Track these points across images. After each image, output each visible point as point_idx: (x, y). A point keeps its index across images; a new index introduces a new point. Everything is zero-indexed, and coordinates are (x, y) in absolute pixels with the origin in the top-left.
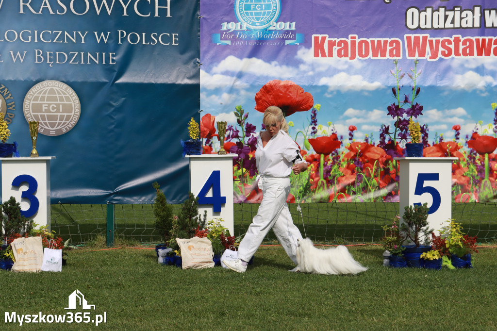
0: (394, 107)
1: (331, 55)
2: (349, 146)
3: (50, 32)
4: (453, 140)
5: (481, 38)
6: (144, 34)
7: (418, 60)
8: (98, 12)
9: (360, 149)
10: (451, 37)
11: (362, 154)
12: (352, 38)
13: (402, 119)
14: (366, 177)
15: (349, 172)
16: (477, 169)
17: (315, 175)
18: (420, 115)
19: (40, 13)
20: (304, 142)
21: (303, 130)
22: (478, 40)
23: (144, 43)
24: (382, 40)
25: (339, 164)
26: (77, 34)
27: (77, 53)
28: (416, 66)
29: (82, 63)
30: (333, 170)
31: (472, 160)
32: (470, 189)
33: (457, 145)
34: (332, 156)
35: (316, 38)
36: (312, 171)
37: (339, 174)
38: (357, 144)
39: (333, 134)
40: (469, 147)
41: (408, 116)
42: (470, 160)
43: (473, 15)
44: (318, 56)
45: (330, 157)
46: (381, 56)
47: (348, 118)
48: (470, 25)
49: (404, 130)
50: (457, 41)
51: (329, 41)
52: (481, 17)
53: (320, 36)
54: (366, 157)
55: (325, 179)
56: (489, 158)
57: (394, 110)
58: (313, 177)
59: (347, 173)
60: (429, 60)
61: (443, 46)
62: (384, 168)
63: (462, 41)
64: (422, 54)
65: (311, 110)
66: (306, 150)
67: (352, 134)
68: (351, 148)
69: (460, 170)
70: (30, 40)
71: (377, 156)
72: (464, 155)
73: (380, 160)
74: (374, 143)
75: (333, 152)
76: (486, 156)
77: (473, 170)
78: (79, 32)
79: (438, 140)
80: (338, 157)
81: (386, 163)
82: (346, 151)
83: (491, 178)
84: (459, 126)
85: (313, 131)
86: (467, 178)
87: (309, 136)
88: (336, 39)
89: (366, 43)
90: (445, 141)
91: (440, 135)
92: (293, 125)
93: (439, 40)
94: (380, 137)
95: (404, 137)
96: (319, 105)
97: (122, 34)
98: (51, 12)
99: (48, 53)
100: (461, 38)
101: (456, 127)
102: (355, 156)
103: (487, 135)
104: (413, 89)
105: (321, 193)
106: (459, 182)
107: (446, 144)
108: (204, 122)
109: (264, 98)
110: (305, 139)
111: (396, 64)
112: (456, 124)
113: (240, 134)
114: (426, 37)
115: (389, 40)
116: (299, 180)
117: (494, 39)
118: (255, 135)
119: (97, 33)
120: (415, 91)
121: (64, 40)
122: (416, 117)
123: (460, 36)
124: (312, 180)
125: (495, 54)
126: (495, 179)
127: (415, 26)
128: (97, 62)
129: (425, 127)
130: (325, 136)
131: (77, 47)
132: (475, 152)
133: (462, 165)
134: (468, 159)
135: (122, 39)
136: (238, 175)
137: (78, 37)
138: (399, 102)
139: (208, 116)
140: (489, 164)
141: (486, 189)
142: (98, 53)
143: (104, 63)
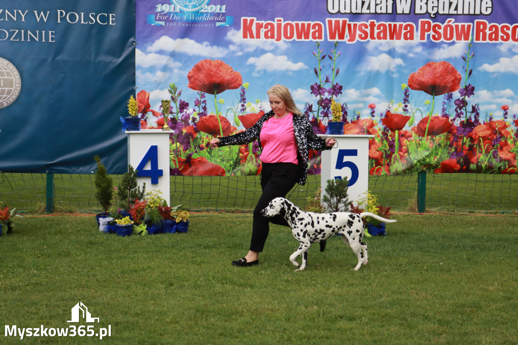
0: (316, 86)
1: (258, 36)
4: (370, 117)
5: (393, 24)
6: (82, 14)
7: (337, 42)
10: (368, 22)
12: (278, 21)
13: (324, 98)
16: (389, 144)
17: (244, 149)
18: (340, 94)
20: (234, 119)
21: (233, 108)
22: (390, 25)
23: (82, 22)
24: (306, 23)
26: (18, 13)
27: (17, 31)
28: (336, 48)
29: (23, 40)
31: (386, 136)
32: (383, 163)
33: (373, 122)
35: (245, 21)
39: (261, 111)
40: (383, 124)
41: (329, 95)
42: (384, 136)
43: (387, 2)
44: (247, 38)
46: (305, 38)
48: (384, 11)
49: (326, 108)
50: (372, 25)
51: (256, 23)
52: (393, 4)
53: (249, 19)
55: (254, 153)
56: (399, 134)
57: (316, 90)
58: (243, 151)
60: (347, 42)
61: (361, 30)
63: (376, 26)
64: (342, 36)
65: (240, 88)
66: (236, 126)
69: (374, 145)
72: (379, 131)
76: (397, 132)
77: (385, 145)
78: (20, 11)
79: (356, 117)
83: (401, 153)
84: (374, 104)
85: (242, 108)
86: (381, 152)
87: (239, 113)
88: (263, 22)
89: (291, 26)
90: (362, 118)
91: (357, 113)
92: (224, 102)
93: (357, 24)
95: (326, 115)
96: (248, 84)
97: (62, 14)
100: (376, 23)
101: (372, 106)
103: (398, 113)
104: (333, 70)
105: (250, 166)
106: (373, 156)
107: (363, 121)
108: (140, 98)
109: (196, 76)
110: (235, 116)
111: (318, 46)
112: (372, 103)
113: (174, 110)
114: (346, 21)
115: (312, 23)
116: (230, 154)
117: (404, 24)
118: (188, 112)
119: (37, 12)
120: (335, 72)
121: (5, 18)
122: (337, 96)
123: (375, 21)
124: (242, 155)
125: (406, 38)
126: (404, 153)
127: (336, 11)
128: (37, 40)
129: (344, 106)
130: (253, 113)
131: (18, 25)
132: (388, 129)
133: (377, 140)
134: (382, 135)
135: (61, 18)
136: (172, 148)
137: (19, 16)
138: (320, 82)
139: (143, 92)
140: (399, 140)
141: (396, 162)
142: (38, 31)
143: (44, 41)
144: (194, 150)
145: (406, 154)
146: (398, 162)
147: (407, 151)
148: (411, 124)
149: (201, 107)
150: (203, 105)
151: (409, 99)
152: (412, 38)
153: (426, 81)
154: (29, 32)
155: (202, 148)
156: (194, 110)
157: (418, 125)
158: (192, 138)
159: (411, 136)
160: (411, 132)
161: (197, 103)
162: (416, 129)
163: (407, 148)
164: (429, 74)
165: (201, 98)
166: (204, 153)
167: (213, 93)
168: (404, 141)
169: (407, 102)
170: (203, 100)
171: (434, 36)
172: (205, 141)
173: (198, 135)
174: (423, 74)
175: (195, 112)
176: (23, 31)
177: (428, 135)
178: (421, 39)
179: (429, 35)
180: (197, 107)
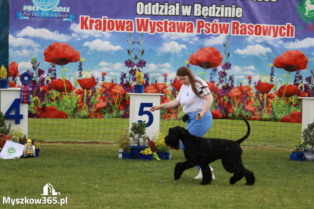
0: (129, 61)
1: (91, 28)
2: (102, 85)
4: (163, 82)
5: (179, 22)
7: (143, 33)
9: (108, 86)
10: (163, 21)
11: (110, 90)
12: (104, 18)
13: (134, 69)
14: (112, 103)
15: (102, 100)
17: (81, 102)
18: (144, 67)
20: (74, 81)
21: (74, 74)
24: (122, 20)
25: (96, 95)
28: (142, 37)
30: (92, 99)
31: (174, 95)
32: (172, 112)
33: (165, 86)
34: (91, 90)
35: (82, 18)
36: (79, 99)
37: (96, 102)
38: (106, 83)
39: (92, 77)
40: (172, 87)
41: (137, 67)
43: (175, 8)
44: (83, 29)
45: (90, 91)
46: (121, 30)
48: (173, 14)
49: (135, 76)
50: (166, 23)
51: (90, 20)
52: (179, 9)
53: (85, 17)
54: (112, 92)
55: (87, 104)
57: (129, 63)
58: (80, 103)
59: (100, 101)
60: (150, 34)
61: (158, 26)
62: (123, 98)
63: (169, 23)
64: (146, 29)
65: (79, 61)
66: (76, 86)
67: (104, 77)
68: (103, 86)
69: (167, 100)
71: (119, 91)
72: (169, 91)
73: (121, 93)
74: (117, 83)
75: (92, 88)
79: (154, 82)
80: (95, 91)
81: (124, 95)
82: (100, 88)
85: (80, 75)
87: (77, 77)
88: (94, 19)
89: (113, 22)
90: (158, 82)
91: (155, 79)
92: (68, 71)
93: (156, 22)
94: (121, 80)
95: (135, 80)
96: (84, 59)
101: (165, 75)
102: (106, 91)
105: (84, 113)
107: (159, 84)
108: (11, 67)
109: (49, 53)
110: (75, 80)
111: (130, 35)
112: (165, 73)
113: (34, 75)
114: (148, 20)
115: (126, 21)
116: (71, 104)
117: (187, 22)
118: (44, 76)
120: (141, 52)
122: (142, 68)
123: (167, 20)
124: (79, 105)
125: (188, 31)
127: (142, 13)
129: (147, 74)
130: (87, 78)
132: (176, 90)
133: (168, 97)
134: (172, 94)
136: (33, 100)
138: (132, 59)
139: (14, 63)
141: (181, 112)
144: (47, 102)
149: (52, 74)
150: (54, 72)
152: (192, 31)
153: (201, 60)
155: (52, 101)
158: (46, 93)
161: (50, 71)
164: (203, 55)
165: (53, 67)
166: (54, 104)
167: (60, 64)
170: (54, 69)
171: (206, 31)
172: (54, 96)
173: (50, 92)
174: (199, 55)
175: (48, 77)
178: (198, 32)
179: (202, 30)
180: (49, 73)
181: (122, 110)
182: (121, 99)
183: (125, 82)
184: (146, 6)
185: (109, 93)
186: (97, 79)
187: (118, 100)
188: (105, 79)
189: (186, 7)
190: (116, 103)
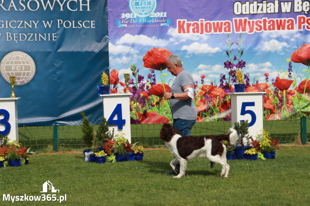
0: (228, 63)
1: (188, 32)
2: (201, 87)
3: (15, 21)
4: (265, 82)
5: (279, 19)
6: (73, 22)
7: (241, 34)
8: (45, 9)
9: (208, 89)
10: (261, 19)
11: (209, 92)
12: (201, 21)
13: (233, 70)
14: (213, 106)
15: (202, 103)
16: (279, 100)
18: (244, 67)
19: (9, 10)
22: (277, 21)
23: (74, 27)
24: (220, 22)
25: (196, 99)
26: (32, 22)
27: (32, 34)
28: (240, 37)
29: (36, 40)
31: (276, 94)
32: (275, 112)
33: (267, 85)
35: (180, 22)
38: (206, 86)
40: (274, 86)
41: (236, 68)
42: (275, 94)
43: (274, 5)
44: (181, 33)
46: (219, 32)
47: (200, 70)
48: (272, 11)
50: (265, 21)
51: (187, 23)
52: (279, 6)
53: (182, 20)
54: (212, 94)
56: (286, 93)
57: (228, 65)
59: (200, 104)
60: (248, 33)
61: (257, 24)
62: (223, 101)
63: (268, 21)
64: (244, 30)
67: (203, 80)
68: (202, 89)
69: (269, 100)
70: (3, 27)
71: (219, 94)
72: (271, 91)
73: (221, 95)
74: (217, 86)
76: (284, 91)
77: (277, 100)
78: (34, 21)
79: (255, 82)
81: (224, 97)
82: (200, 91)
83: (288, 105)
84: (268, 73)
86: (273, 105)
88: (191, 22)
89: (210, 24)
90: (259, 83)
91: (256, 79)
92: (167, 75)
93: (254, 21)
94: (220, 81)
95: (235, 81)
97: (60, 22)
98: (16, 9)
99: (15, 34)
101: (266, 74)
102: (205, 93)
103: (285, 78)
104: (239, 51)
106: (268, 108)
107: (261, 84)
108: (112, 74)
109: (148, 59)
111: (228, 36)
112: (266, 72)
113: (134, 82)
114: (246, 19)
115: (224, 22)
117: (287, 19)
118: (144, 82)
119: (45, 22)
120: (240, 53)
121: (24, 27)
122: (242, 69)
123: (266, 18)
125: (288, 29)
126: (290, 105)
127: (239, 13)
128: (45, 39)
129: (247, 75)
131: (33, 30)
132: (278, 89)
133: (270, 97)
134: (274, 94)
135: (60, 25)
136: (134, 107)
137: (33, 24)
138: (231, 60)
139: (114, 71)
140: (286, 96)
141: (285, 111)
142: (45, 34)
143: (49, 40)
144: (148, 107)
145: (291, 106)
146: (286, 111)
147: (292, 104)
148: (294, 86)
149: (152, 79)
150: (153, 77)
151: (292, 69)
152: (292, 28)
153: (303, 57)
154: (40, 35)
155: (153, 106)
156: (148, 81)
157: (299, 86)
158: (147, 99)
159: (294, 94)
160: (294, 90)
161: (149, 77)
162: (298, 89)
163: (292, 101)
164: (305, 52)
165: (152, 73)
166: (155, 109)
167: (159, 70)
168: (289, 97)
169: (291, 71)
170: (153, 74)
171: (307, 27)
172: (155, 101)
173: (150, 97)
174: (301, 52)
175: (148, 82)
176: (36, 34)
177: (306, 92)
178: (299, 29)
179: (304, 26)
180: (149, 79)
181: (223, 112)
182: (221, 101)
183: (224, 84)
184: (244, 5)
185: (209, 96)
186: (197, 82)
187: (219, 102)
188: (204, 81)
189: (286, 3)
190: (216, 105)
